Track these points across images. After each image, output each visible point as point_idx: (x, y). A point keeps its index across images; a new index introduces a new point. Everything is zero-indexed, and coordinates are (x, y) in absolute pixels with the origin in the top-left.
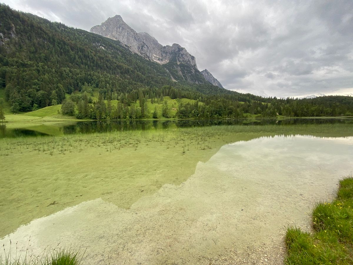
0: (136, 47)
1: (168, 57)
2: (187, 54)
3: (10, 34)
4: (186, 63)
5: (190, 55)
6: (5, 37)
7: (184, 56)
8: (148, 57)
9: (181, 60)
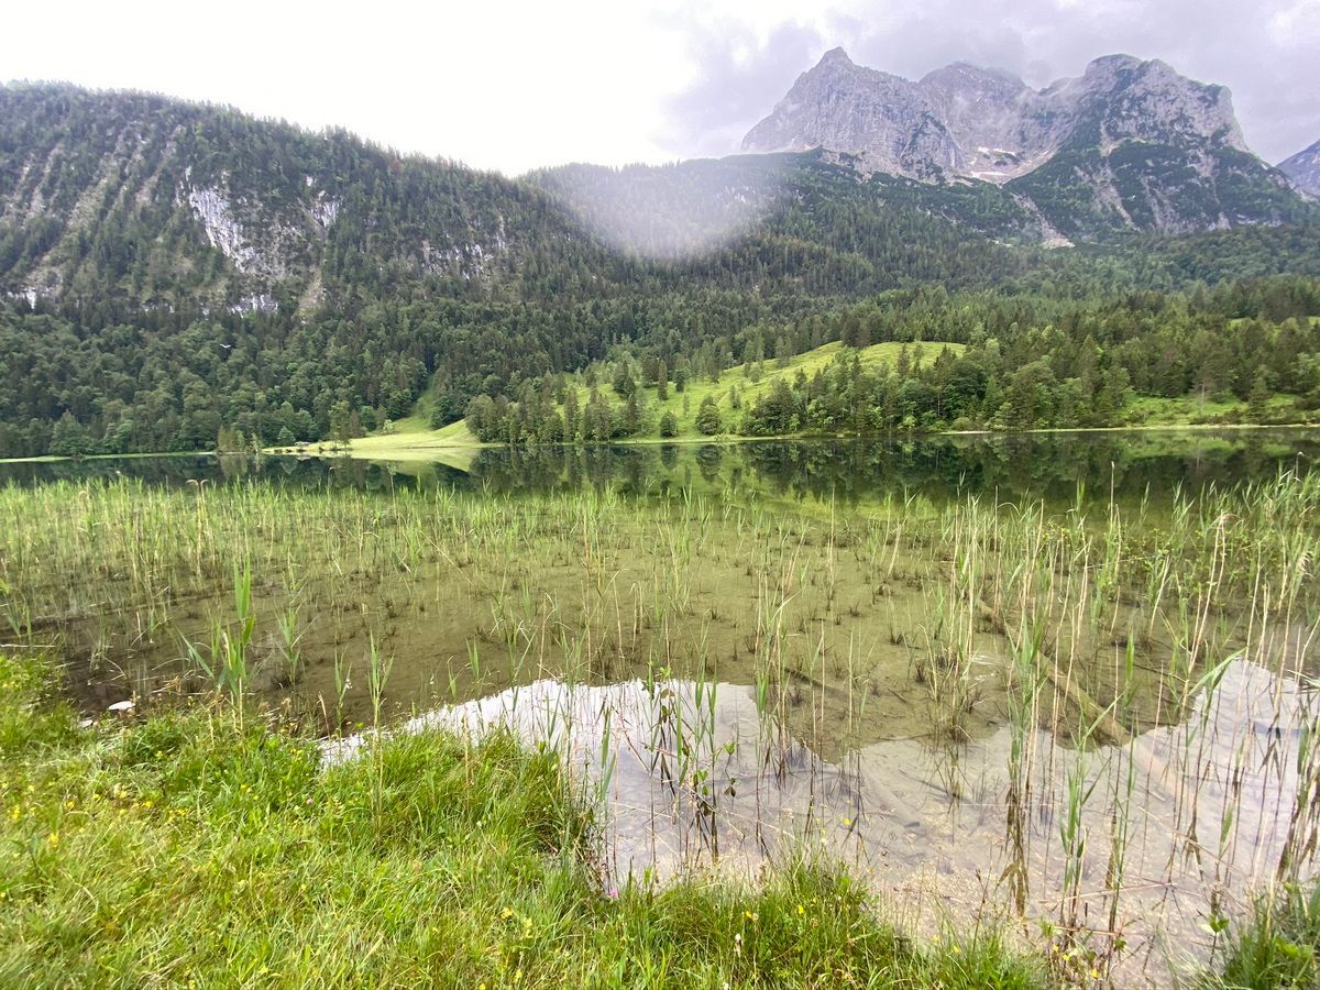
0: (888, 147)
1: (1053, 137)
2: (1170, 86)
3: (496, 241)
4: (1162, 134)
5: (1194, 86)
6: (484, 253)
7: (1149, 104)
8: (938, 170)
9: (1129, 126)
